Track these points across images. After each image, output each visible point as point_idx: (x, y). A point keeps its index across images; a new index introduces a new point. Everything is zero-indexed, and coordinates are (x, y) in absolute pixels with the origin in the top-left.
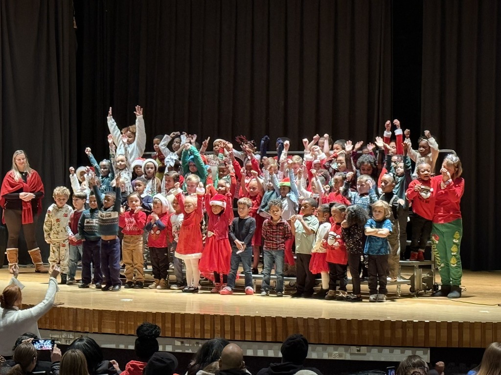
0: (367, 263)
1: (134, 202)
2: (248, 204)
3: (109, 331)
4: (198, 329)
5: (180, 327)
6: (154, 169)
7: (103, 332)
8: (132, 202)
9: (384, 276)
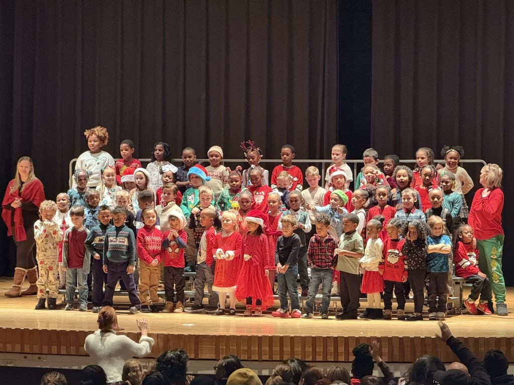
0: (428, 280)
1: (151, 218)
2: (291, 221)
3: (207, 356)
4: (310, 352)
5: (289, 350)
6: (144, 179)
7: (200, 358)
8: (149, 217)
9: (445, 294)
